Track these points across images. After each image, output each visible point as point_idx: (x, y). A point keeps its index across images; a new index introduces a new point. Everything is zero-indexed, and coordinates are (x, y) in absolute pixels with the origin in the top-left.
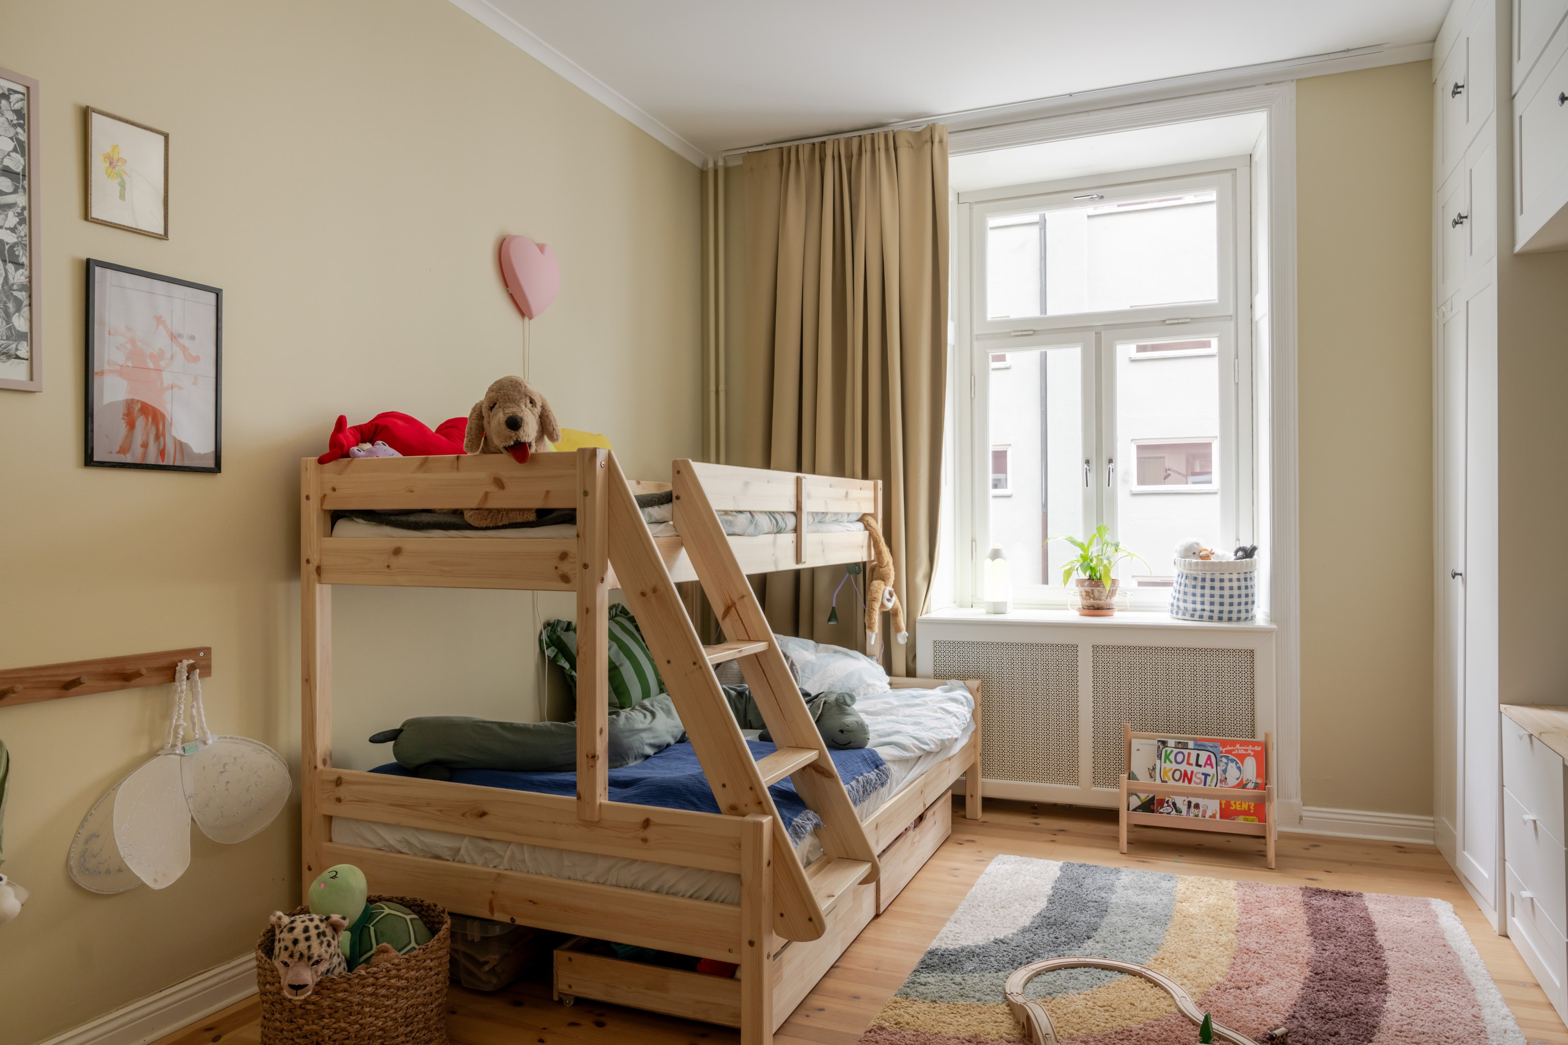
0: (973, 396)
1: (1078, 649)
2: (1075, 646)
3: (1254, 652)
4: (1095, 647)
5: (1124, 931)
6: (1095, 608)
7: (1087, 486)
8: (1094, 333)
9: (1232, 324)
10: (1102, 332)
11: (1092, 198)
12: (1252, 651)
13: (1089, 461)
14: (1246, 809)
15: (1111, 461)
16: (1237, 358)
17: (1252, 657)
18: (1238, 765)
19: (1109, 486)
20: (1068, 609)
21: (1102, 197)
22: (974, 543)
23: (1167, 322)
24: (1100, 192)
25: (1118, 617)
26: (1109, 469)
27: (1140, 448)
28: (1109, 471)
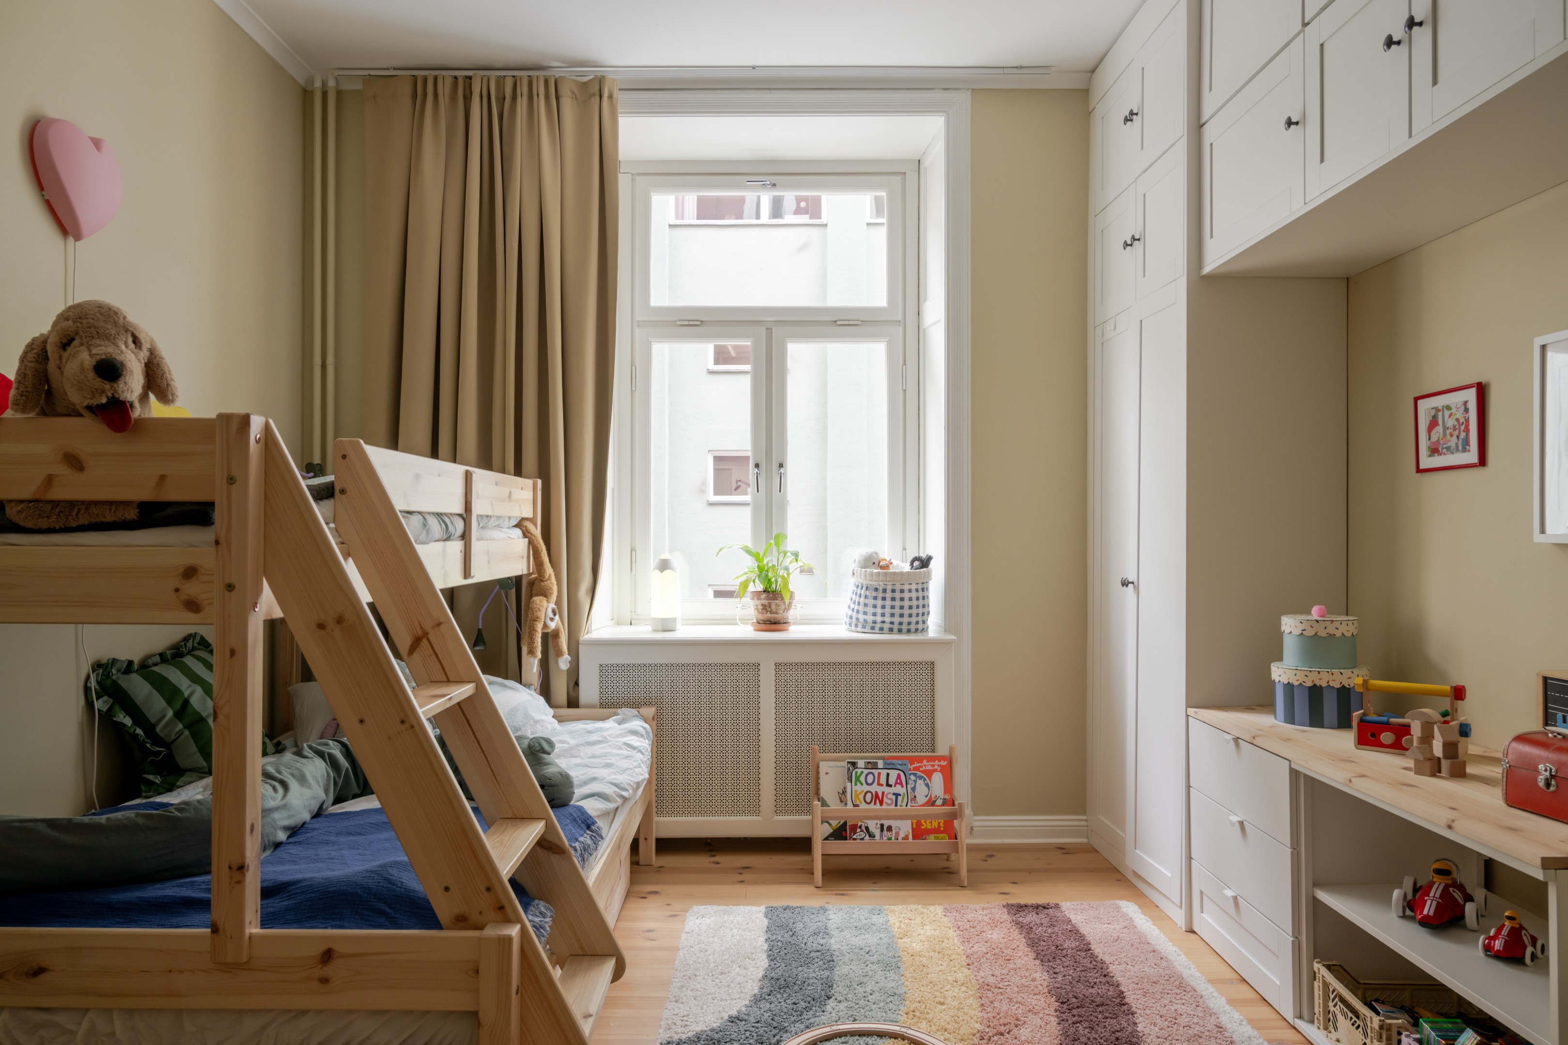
0: (634, 389)
1: (761, 667)
2: (756, 665)
3: (935, 664)
4: (777, 665)
5: (861, 984)
6: (772, 623)
7: (758, 491)
8: (765, 328)
9: (901, 329)
10: (773, 328)
11: (764, 184)
12: (933, 663)
13: (758, 464)
14: (937, 827)
15: (781, 466)
16: (905, 364)
17: (933, 669)
18: (926, 782)
19: (780, 492)
20: (738, 624)
21: (774, 185)
22: (634, 553)
23: (839, 323)
24: (774, 179)
25: (795, 632)
26: (781, 473)
27: (717, 459)
28: (781, 476)
